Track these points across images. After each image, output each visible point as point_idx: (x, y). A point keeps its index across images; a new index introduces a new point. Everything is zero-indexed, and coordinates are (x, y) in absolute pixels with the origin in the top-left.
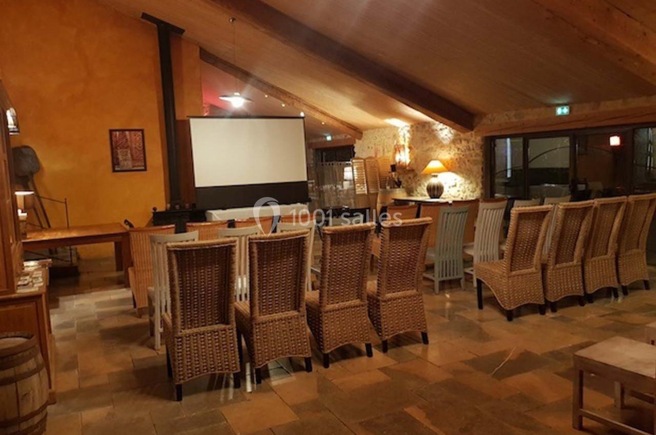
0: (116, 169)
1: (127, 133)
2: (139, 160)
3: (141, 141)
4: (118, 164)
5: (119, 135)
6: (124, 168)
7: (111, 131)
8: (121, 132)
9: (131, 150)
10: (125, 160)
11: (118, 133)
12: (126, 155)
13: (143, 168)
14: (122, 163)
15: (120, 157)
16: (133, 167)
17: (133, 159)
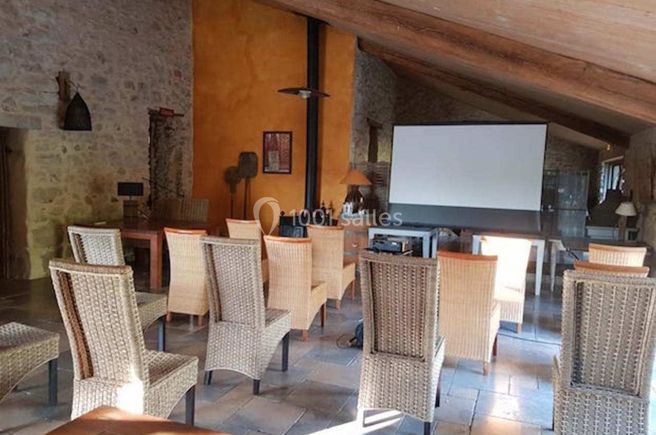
0: (266, 170)
1: (278, 135)
2: (285, 163)
3: (289, 143)
4: (268, 166)
5: (272, 137)
6: (273, 170)
7: (265, 133)
8: (273, 134)
9: (280, 152)
10: (274, 162)
11: (270, 135)
12: (275, 157)
13: (287, 171)
14: (270, 166)
15: (270, 159)
16: (280, 169)
17: (281, 162)
